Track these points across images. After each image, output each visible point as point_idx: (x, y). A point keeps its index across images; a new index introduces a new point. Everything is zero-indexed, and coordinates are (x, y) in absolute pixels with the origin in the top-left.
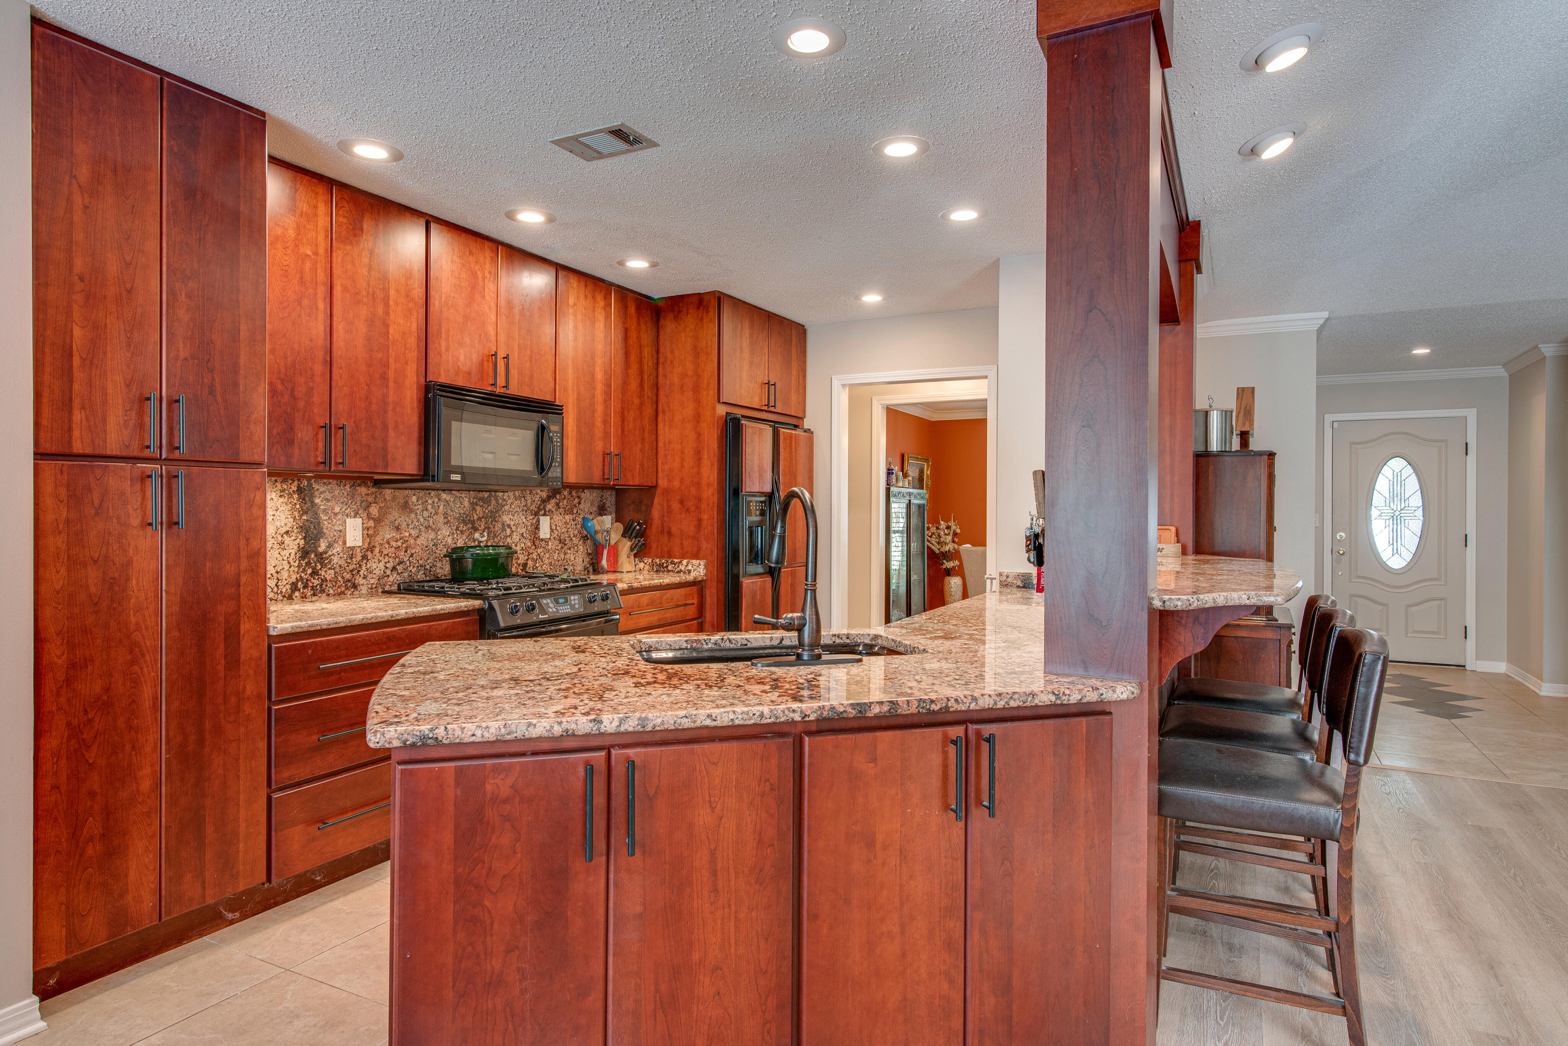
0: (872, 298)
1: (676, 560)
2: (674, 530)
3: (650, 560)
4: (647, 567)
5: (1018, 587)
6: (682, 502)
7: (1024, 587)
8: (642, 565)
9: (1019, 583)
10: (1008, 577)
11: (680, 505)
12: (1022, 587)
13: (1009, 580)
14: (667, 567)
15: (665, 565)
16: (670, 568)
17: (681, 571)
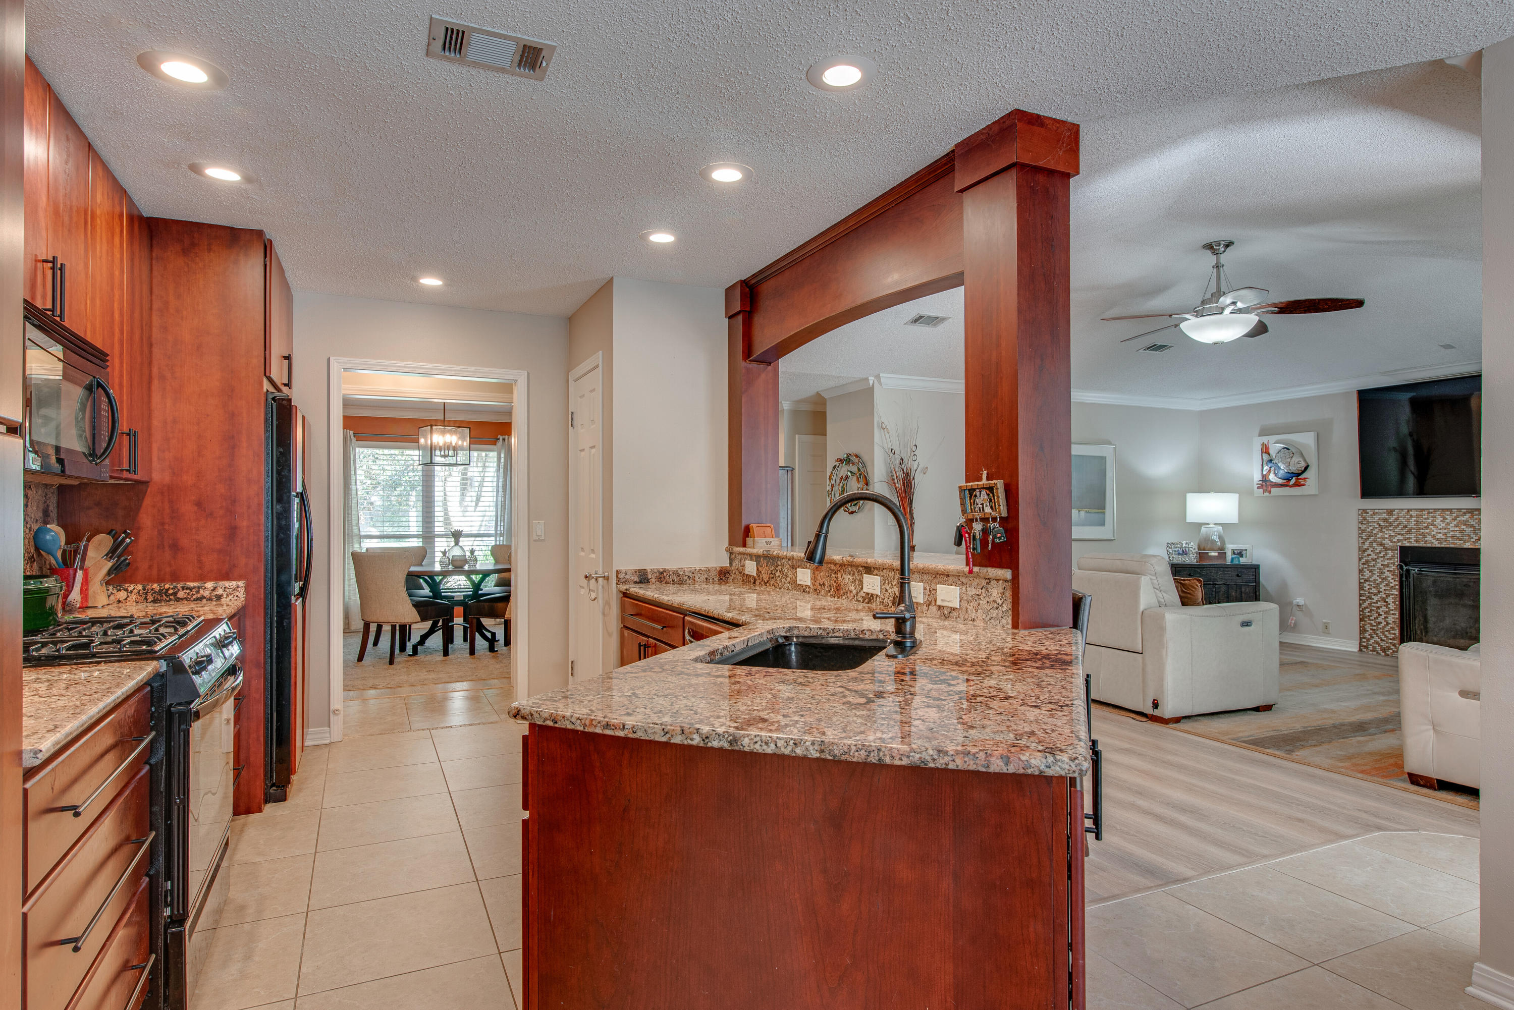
0: (431, 282)
1: (192, 584)
2: (184, 542)
3: (140, 587)
4: (134, 597)
5: (636, 582)
6: (199, 504)
7: (641, 582)
8: (122, 595)
9: (637, 579)
10: (626, 574)
11: (196, 508)
12: (639, 583)
13: (627, 576)
14: (175, 594)
15: (171, 592)
16: (181, 594)
17: (203, 597)
